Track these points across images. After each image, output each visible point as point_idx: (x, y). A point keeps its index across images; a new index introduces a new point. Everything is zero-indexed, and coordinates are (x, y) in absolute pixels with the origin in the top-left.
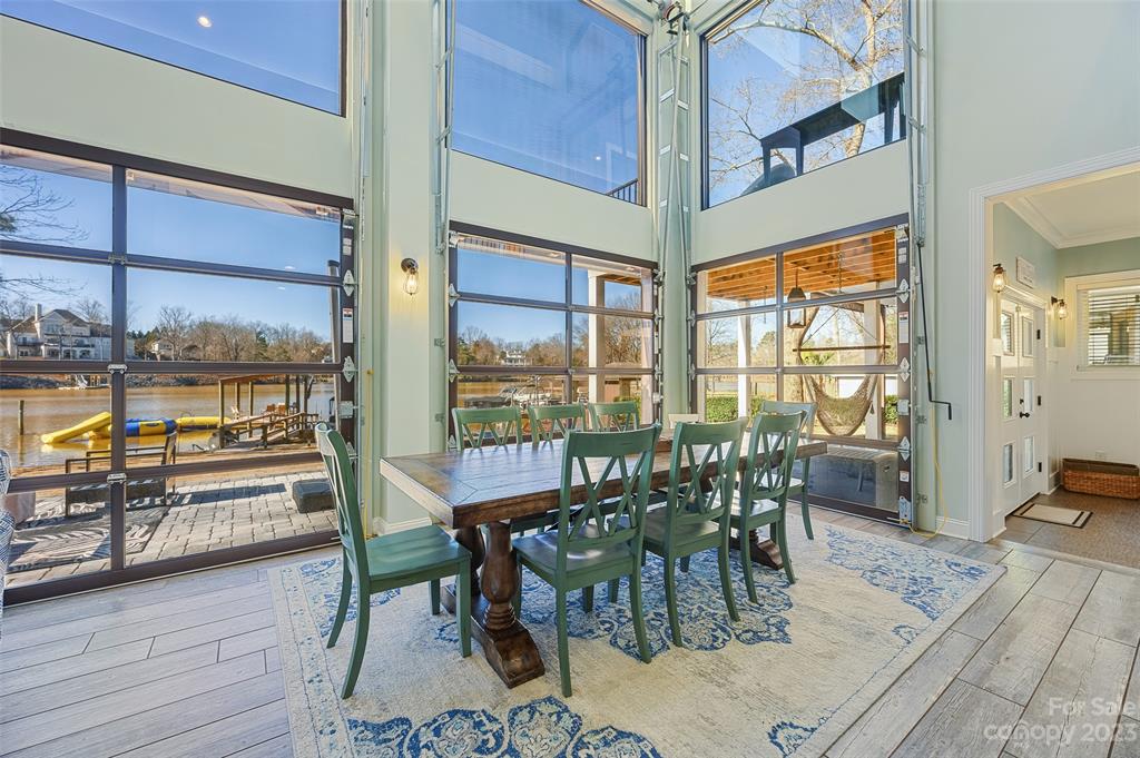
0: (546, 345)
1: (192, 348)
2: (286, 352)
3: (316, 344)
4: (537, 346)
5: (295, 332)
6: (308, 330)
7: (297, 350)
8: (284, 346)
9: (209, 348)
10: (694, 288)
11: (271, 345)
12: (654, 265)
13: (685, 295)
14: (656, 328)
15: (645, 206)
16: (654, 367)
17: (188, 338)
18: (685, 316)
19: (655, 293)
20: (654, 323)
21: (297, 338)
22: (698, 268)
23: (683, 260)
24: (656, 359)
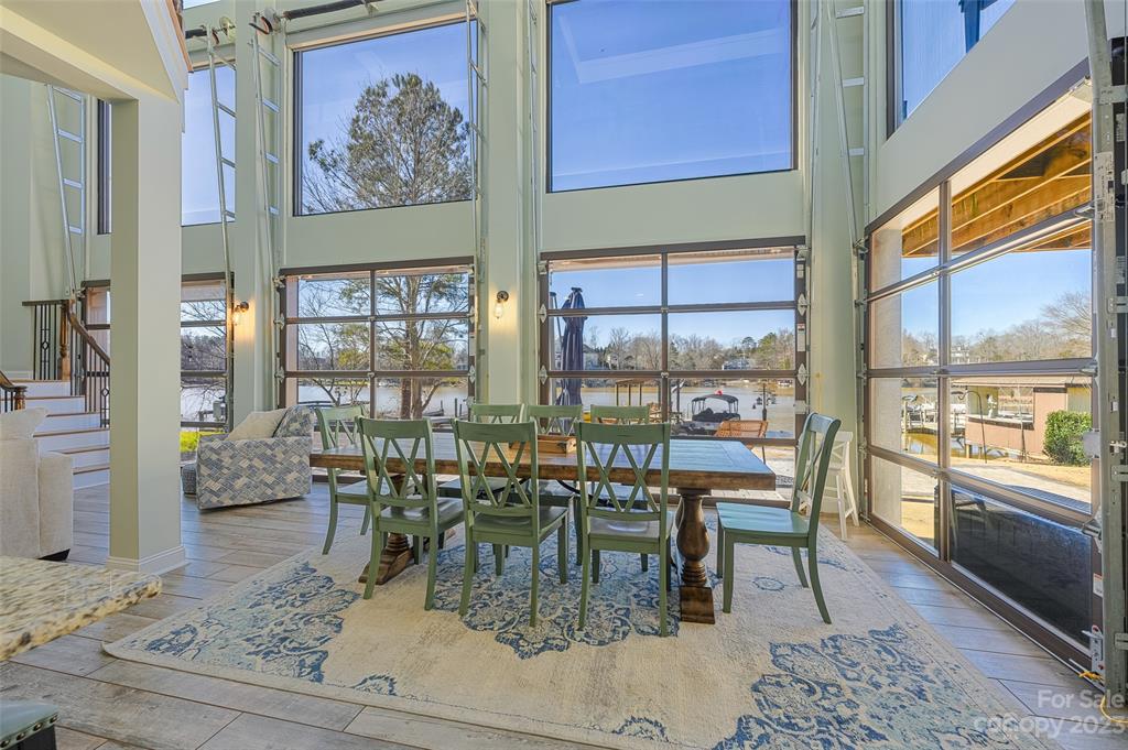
0: (1008, 338)
1: (629, 357)
2: (691, 359)
3: (716, 351)
4: (991, 340)
5: (700, 341)
6: (711, 339)
8: (691, 354)
9: (639, 357)
10: (866, 258)
11: (681, 353)
12: (801, 240)
13: (855, 270)
14: (801, 319)
15: (796, 168)
16: (797, 368)
17: (627, 350)
18: (855, 298)
19: (800, 275)
20: (797, 313)
21: (702, 346)
22: (870, 229)
23: (851, 223)
24: (802, 358)
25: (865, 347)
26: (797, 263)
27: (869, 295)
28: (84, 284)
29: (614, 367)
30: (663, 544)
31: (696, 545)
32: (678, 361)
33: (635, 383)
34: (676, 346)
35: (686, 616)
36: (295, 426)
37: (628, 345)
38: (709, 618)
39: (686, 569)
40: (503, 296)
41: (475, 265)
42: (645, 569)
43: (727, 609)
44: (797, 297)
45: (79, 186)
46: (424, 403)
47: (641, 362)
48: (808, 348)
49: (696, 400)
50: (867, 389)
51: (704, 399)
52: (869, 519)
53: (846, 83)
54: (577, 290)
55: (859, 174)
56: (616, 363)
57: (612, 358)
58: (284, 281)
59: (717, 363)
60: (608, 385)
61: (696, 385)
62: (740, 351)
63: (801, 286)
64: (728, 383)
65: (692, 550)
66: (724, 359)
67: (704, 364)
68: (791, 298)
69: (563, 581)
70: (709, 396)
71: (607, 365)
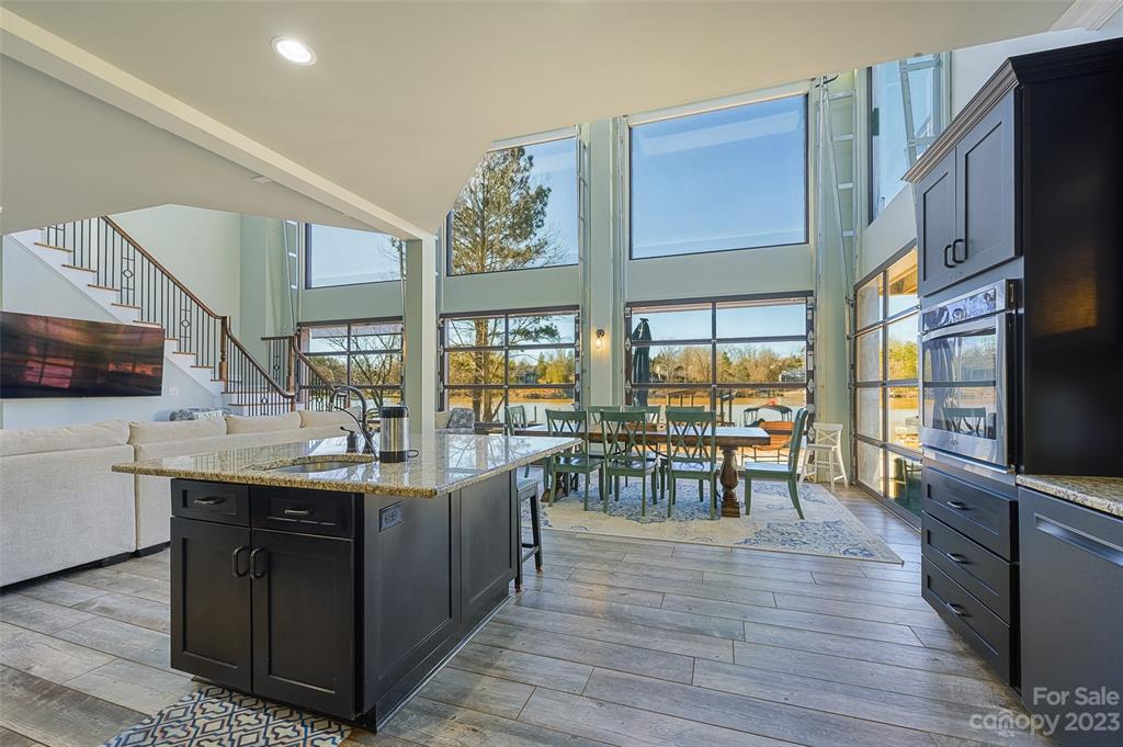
1: (679, 368)
2: (745, 368)
3: (773, 360)
5: (755, 350)
7: (757, 366)
8: (745, 364)
10: (854, 306)
11: (734, 363)
12: (810, 293)
13: (847, 314)
14: (810, 348)
15: (807, 242)
16: (808, 381)
17: (677, 360)
18: (848, 333)
19: (810, 317)
20: (808, 343)
21: (757, 353)
22: (857, 287)
23: (844, 282)
24: (811, 374)
25: (854, 367)
26: (807, 309)
27: (856, 332)
28: (299, 324)
29: (664, 377)
30: (712, 475)
31: (730, 479)
32: (731, 371)
33: (687, 393)
34: (729, 355)
35: (725, 514)
36: (463, 421)
37: (678, 355)
38: (737, 515)
39: (725, 494)
40: (600, 333)
41: (580, 311)
42: (702, 500)
43: (748, 513)
44: (807, 333)
45: (295, 256)
46: (493, 412)
47: (694, 373)
48: (815, 367)
49: (749, 410)
50: (855, 395)
51: (757, 409)
52: (855, 483)
53: (841, 187)
54: (644, 320)
55: (850, 250)
56: (666, 374)
57: (663, 368)
58: (443, 322)
59: (773, 374)
60: (656, 397)
61: (751, 396)
62: (799, 361)
63: (810, 325)
64: (785, 394)
65: (728, 482)
66: (781, 369)
67: (758, 376)
68: (805, 334)
69: (655, 503)
70: (764, 407)
71: (656, 376)
